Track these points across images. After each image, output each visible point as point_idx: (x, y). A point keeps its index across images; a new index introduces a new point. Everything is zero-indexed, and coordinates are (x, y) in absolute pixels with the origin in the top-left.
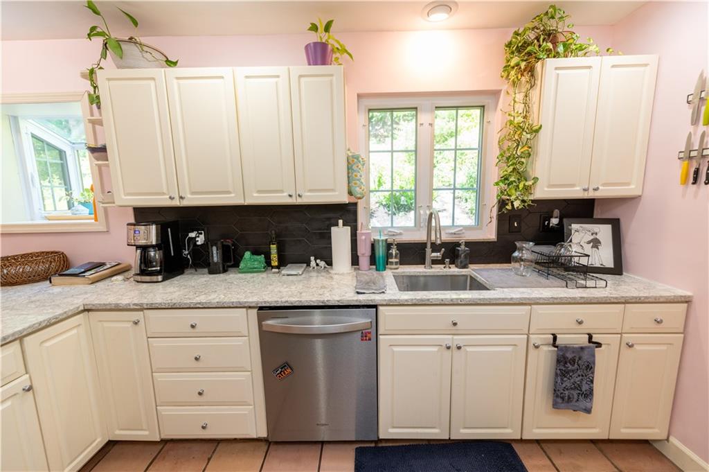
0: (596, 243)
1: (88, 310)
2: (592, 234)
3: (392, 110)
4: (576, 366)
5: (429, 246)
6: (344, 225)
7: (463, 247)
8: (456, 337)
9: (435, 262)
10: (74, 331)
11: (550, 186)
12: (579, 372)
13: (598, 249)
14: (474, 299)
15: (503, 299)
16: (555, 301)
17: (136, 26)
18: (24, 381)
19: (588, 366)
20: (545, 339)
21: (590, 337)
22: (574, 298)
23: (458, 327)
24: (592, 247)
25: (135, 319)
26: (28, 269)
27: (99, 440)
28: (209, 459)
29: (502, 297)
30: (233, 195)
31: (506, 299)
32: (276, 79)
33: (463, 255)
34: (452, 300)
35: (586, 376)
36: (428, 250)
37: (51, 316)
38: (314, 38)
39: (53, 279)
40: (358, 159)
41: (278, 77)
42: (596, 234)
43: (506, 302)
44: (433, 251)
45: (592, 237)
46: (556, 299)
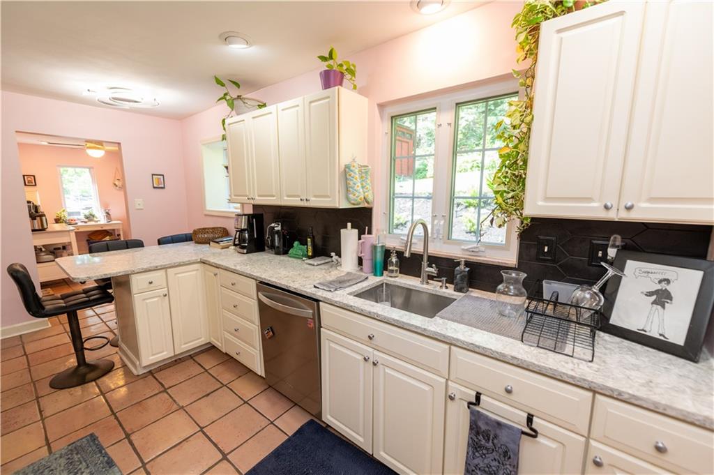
0: (662, 297)
1: (204, 263)
2: (660, 282)
3: (416, 113)
4: (491, 444)
5: (425, 258)
6: (352, 227)
7: (462, 267)
8: (376, 352)
9: (431, 277)
10: (194, 272)
11: (547, 199)
12: (494, 454)
13: (663, 307)
14: (389, 318)
15: (417, 327)
16: (477, 350)
17: (239, 87)
18: (165, 291)
19: (506, 452)
20: (465, 393)
21: (530, 419)
22: (503, 355)
23: (373, 342)
24: (654, 303)
25: (216, 272)
26: (206, 236)
27: (203, 339)
28: (240, 377)
29: (415, 324)
30: (275, 198)
31: (419, 328)
32: (297, 108)
33: (458, 276)
34: (370, 313)
35: (503, 464)
36: (425, 263)
37: (181, 261)
38: (324, 66)
39: (211, 243)
40: (349, 169)
41: (298, 106)
42: (668, 281)
43: (419, 331)
44: (430, 266)
45: (659, 287)
46: (479, 347)
